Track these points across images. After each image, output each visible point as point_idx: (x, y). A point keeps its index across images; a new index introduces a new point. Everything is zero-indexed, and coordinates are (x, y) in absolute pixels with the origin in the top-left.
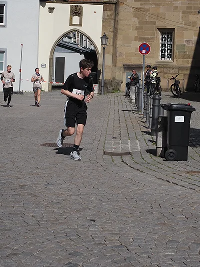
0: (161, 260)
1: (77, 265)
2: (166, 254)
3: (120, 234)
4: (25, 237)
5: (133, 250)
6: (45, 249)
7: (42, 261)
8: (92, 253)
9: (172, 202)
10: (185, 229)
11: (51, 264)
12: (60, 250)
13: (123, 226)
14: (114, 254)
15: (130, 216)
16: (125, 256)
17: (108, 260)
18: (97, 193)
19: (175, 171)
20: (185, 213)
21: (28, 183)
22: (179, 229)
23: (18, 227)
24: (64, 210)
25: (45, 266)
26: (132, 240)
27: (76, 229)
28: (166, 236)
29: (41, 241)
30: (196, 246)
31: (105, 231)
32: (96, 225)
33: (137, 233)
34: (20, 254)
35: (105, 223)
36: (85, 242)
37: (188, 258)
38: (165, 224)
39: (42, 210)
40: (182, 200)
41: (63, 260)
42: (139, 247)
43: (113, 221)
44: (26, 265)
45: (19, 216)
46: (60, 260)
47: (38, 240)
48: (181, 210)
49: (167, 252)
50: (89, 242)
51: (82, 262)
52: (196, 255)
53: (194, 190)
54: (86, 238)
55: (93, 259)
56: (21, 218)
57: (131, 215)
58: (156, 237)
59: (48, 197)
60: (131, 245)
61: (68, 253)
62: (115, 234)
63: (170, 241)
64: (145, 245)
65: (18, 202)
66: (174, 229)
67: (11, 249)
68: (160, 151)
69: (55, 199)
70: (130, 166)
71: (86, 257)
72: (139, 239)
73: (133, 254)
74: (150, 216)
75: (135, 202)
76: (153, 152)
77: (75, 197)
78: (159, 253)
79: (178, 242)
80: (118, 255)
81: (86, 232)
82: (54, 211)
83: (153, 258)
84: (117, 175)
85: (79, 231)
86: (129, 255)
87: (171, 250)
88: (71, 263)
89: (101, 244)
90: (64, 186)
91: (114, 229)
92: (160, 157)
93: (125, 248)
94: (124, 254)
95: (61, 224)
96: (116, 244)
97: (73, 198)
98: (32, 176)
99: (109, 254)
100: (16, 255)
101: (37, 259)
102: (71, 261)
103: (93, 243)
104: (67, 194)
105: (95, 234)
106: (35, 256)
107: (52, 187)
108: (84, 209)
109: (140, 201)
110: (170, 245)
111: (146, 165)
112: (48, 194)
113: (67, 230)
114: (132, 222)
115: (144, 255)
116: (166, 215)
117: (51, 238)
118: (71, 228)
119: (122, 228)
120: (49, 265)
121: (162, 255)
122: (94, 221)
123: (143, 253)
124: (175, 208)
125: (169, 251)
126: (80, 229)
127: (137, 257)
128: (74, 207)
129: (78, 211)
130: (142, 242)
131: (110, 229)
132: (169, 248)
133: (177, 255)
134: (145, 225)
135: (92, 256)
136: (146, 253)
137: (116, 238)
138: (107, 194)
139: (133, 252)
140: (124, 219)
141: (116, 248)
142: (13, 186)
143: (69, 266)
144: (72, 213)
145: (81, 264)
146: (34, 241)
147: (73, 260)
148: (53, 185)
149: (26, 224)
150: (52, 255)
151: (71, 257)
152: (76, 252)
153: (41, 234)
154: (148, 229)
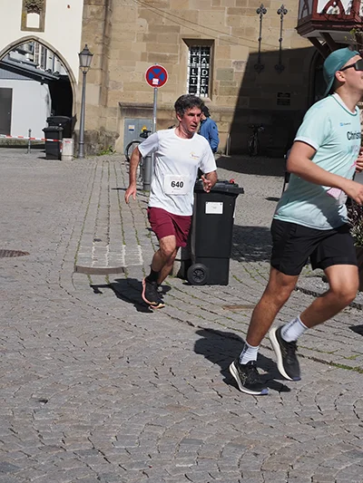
0: (166, 479)
2: (177, 465)
3: (91, 427)
5: (115, 458)
8: (36, 465)
10: (216, 416)
13: (99, 412)
14: (77, 467)
15: (113, 391)
16: (98, 470)
17: (65, 479)
18: (55, 347)
19: (204, 304)
20: (217, 385)
22: (203, 418)
26: (113, 438)
27: (9, 417)
28: (178, 431)
30: (233, 449)
31: (65, 421)
32: (47, 410)
33: (124, 425)
35: (66, 404)
36: (24, 444)
37: (217, 474)
38: (178, 407)
42: (126, 454)
43: (81, 401)
48: (209, 379)
49: (178, 462)
50: (34, 443)
52: (233, 468)
53: (237, 340)
54: (26, 436)
55: (36, 478)
57: (116, 389)
58: (161, 433)
60: (110, 450)
62: (84, 428)
64: (138, 449)
66: (194, 416)
68: (178, 266)
71: (24, 473)
72: (128, 437)
73: (114, 467)
74: (152, 392)
75: (125, 365)
77: (13, 354)
78: (163, 463)
79: (200, 442)
80: (84, 470)
81: (27, 423)
83: (152, 474)
84: (95, 312)
85: (14, 422)
86: (106, 470)
87: (186, 458)
89: (55, 446)
91: (81, 417)
92: (178, 277)
93: (99, 456)
94: (98, 467)
96: (83, 448)
97: (9, 356)
99: (67, 466)
103: (40, 445)
105: (45, 428)
108: (28, 379)
109: (135, 361)
110: (185, 448)
114: (117, 402)
115: (134, 469)
116: (181, 389)
119: (98, 415)
121: (168, 467)
122: (46, 401)
123: (132, 465)
124: (199, 375)
125: (182, 460)
126: (16, 419)
127: (121, 472)
128: (8, 374)
129: (16, 383)
130: (133, 444)
131: (74, 417)
132: (183, 455)
133: (198, 468)
134: (140, 408)
135: (36, 472)
136: (139, 464)
137: (84, 435)
138: (74, 348)
139: (114, 463)
140: (102, 397)
141: (83, 455)
144: (5, 385)
152: (5, 463)
154: (146, 416)
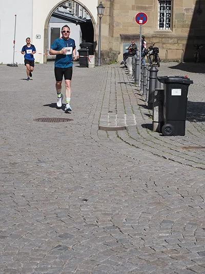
0: (154, 242)
1: (66, 248)
2: (160, 235)
3: (112, 214)
4: (13, 218)
5: (126, 231)
6: (35, 231)
7: (31, 244)
8: (83, 234)
9: (168, 179)
10: (181, 208)
11: (39, 247)
12: (49, 232)
13: (116, 206)
14: (105, 235)
15: (123, 195)
16: (117, 237)
17: (99, 242)
18: (90, 171)
19: (171, 146)
20: (181, 191)
21: (19, 160)
22: (174, 209)
23: (7, 208)
24: (55, 189)
25: (33, 249)
26: (124, 220)
27: (67, 209)
28: (160, 216)
29: (30, 223)
30: (191, 226)
31: (97, 211)
32: (88, 205)
33: (130, 213)
34: (7, 237)
35: (97, 202)
36: (76, 223)
37: (182, 239)
38: (159, 203)
39: (32, 190)
40: (178, 178)
41: (52, 242)
42: (132, 229)
43: (106, 200)
44: (14, 248)
45: (8, 195)
46: (49, 243)
47: (27, 221)
48: (176, 188)
49: (161, 233)
50: (80, 223)
51: (72, 244)
52: (191, 236)
53: (191, 166)
54: (77, 219)
55: (83, 242)
56: (10, 198)
57: (125, 194)
58: (150, 217)
59: (39, 175)
60: (123, 226)
61: (58, 235)
62: (108, 214)
63: (164, 221)
64: (138, 226)
65: (8, 181)
66: (168, 208)
68: (156, 125)
69: (46, 177)
70: (125, 142)
71: (77, 239)
72: (132, 220)
74: (144, 195)
75: (129, 180)
76: (149, 127)
77: (67, 175)
78: (152, 234)
79: (173, 222)
80: (109, 237)
81: (77, 212)
82: (45, 190)
83: (147, 239)
84: (111, 151)
86: (122, 237)
87: (165, 231)
88: (60, 246)
89: (93, 224)
90: (56, 163)
91: (106, 209)
92: (156, 131)
93: (117, 229)
95: (51, 204)
96: (108, 225)
97: (65, 176)
98: (24, 153)
99: (100, 235)
101: (26, 242)
102: (60, 244)
103: (85, 224)
104: (58, 172)
105: (87, 215)
106: (24, 239)
107: (43, 165)
108: (76, 188)
109: (135, 178)
110: (164, 225)
111: (142, 141)
112: (39, 172)
113: (57, 211)
114: (125, 201)
115: (137, 237)
116: (161, 193)
117: (41, 218)
118: (61, 209)
119: (115, 208)
120: (37, 248)
121: (155, 236)
122: (86, 200)
123: (135, 235)
124: (170, 186)
125: (163, 232)
126: (71, 210)
127: (129, 238)
128: (65, 186)
129: (70, 190)
130: (135, 223)
131: (102, 208)
132: (163, 229)
133: (172, 236)
134: (139, 204)
135: (83, 238)
136: (139, 234)
137: (109, 219)
138: (100, 172)
139: (126, 234)
140: (117, 198)
141: (108, 229)
142: (3, 164)
143: (59, 248)
144: (64, 192)
145: (71, 247)
146: (23, 222)
147: (63, 242)
148: (44, 162)
149: (15, 205)
150: (41, 238)
151: (61, 240)
152: (66, 234)
153: (30, 215)
154: (142, 208)
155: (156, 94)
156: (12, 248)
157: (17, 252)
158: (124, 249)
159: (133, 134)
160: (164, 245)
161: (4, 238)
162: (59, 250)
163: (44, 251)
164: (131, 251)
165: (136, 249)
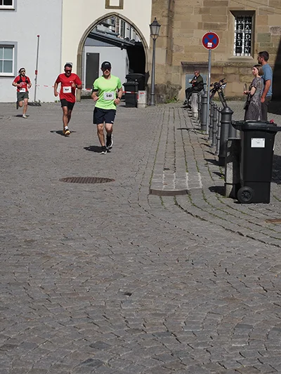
0: (225, 356)
1: (99, 364)
2: (233, 345)
3: (165, 315)
4: (27, 319)
5: (185, 339)
6: (56, 338)
7: (50, 357)
8: (123, 344)
9: (245, 265)
10: (262, 307)
11: (62, 362)
12: (76, 340)
13: (171, 303)
14: (156, 345)
15: (182, 287)
16: (172, 348)
17: (146, 354)
18: (136, 252)
19: (251, 218)
20: (263, 282)
21: (37, 237)
22: (252, 308)
23: (19, 304)
24: (86, 278)
25: (53, 364)
26: (183, 323)
27: (102, 306)
28: (233, 318)
29: (51, 326)
30: (277, 332)
31: (145, 310)
32: (131, 301)
33: (190, 313)
34: (17, 346)
35: (145, 297)
36: (115, 327)
38: (233, 299)
39: (54, 279)
40: (259, 263)
41: (80, 354)
42: (193, 336)
43: (157, 294)
44: (26, 362)
45: (21, 286)
46: (76, 355)
47: (46, 323)
48: (256, 277)
49: (234, 342)
50: (120, 327)
51: (108, 358)
53: (278, 246)
54: (116, 321)
55: (124, 354)
56: (23, 290)
57: (184, 285)
58: (219, 319)
59: (65, 258)
60: (181, 332)
61: (89, 344)
62: (159, 315)
63: (239, 326)
64: (202, 332)
65: (21, 266)
66: (245, 306)
67: (5, 337)
68: (230, 188)
69: (75, 261)
70: (186, 211)
71: (115, 350)
72: (194, 323)
73: (184, 345)
74: (212, 287)
75: (190, 266)
76: (220, 190)
77: (104, 258)
78: (222, 343)
79: (251, 327)
80: (160, 348)
81: (116, 311)
82: (72, 279)
83: (213, 352)
84: (166, 225)
85: (106, 310)
86: (178, 348)
87: (239, 340)
88: (91, 360)
89: (138, 329)
90: (89, 241)
91: (158, 306)
92: (230, 197)
93: (172, 337)
94: (171, 345)
95: (82, 299)
96: (160, 331)
97: (101, 259)
98: (44, 226)
99: (148, 345)
100: (12, 347)
101: (43, 353)
102: (92, 357)
103: (126, 328)
104: (93, 253)
105: (130, 315)
106: (41, 350)
107: (71, 243)
108: (116, 277)
109: (198, 263)
110: (239, 332)
111: (209, 210)
112: (65, 253)
113: (89, 309)
114: (185, 295)
115: (199, 348)
116: (234, 285)
117: (65, 320)
118: (95, 306)
119: (169, 305)
120: (59, 363)
121: (226, 346)
122: (130, 294)
123: (198, 345)
124: (248, 275)
125: (237, 341)
126: (108, 308)
127: (189, 350)
128: (101, 273)
129: (107, 280)
130: (198, 328)
131: (152, 306)
132: (238, 337)
133: (249, 347)
134: (203, 300)
135: (124, 349)
136: (204, 344)
137: (161, 321)
138: (151, 253)
139: (184, 343)
140: (174, 291)
141: (160, 336)
142: (16, 241)
143: (89, 364)
144: (98, 282)
145: (107, 362)
146: (40, 325)
147: (95, 355)
148: (72, 239)
149: (30, 300)
150: (64, 348)
151: (93, 351)
152: (100, 342)
153: (51, 315)
154: (208, 307)
155: (229, 146)
156: (24, 363)
157: (31, 368)
158: (181, 365)
159: (197, 200)
160: (237, 360)
161: (13, 348)
162: (90, 365)
163: (68, 367)
164: (191, 368)
165: (198, 365)
